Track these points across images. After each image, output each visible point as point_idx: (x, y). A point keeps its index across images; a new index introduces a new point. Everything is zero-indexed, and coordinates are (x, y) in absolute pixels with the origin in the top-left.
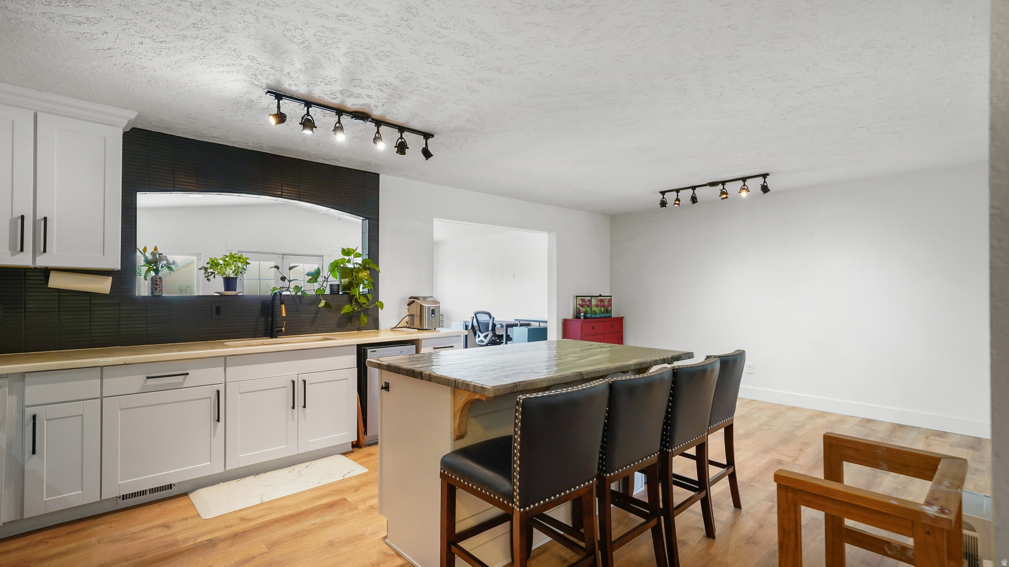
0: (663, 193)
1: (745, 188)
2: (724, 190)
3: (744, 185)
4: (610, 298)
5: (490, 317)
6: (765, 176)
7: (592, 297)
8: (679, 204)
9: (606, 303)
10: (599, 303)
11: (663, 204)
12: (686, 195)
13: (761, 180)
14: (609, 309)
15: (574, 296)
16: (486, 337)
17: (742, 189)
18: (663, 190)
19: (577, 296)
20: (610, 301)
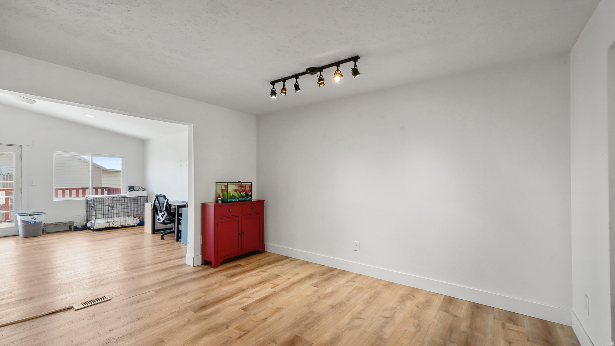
0: (273, 83)
1: (338, 73)
2: (321, 77)
3: (338, 70)
4: (250, 184)
5: (166, 198)
6: (355, 59)
7: (227, 183)
8: (285, 93)
9: (247, 189)
10: (239, 189)
11: (273, 93)
12: (290, 83)
13: (351, 64)
14: (250, 194)
15: (215, 183)
16: (162, 216)
17: (336, 73)
18: (273, 80)
19: (217, 183)
20: (251, 186)
